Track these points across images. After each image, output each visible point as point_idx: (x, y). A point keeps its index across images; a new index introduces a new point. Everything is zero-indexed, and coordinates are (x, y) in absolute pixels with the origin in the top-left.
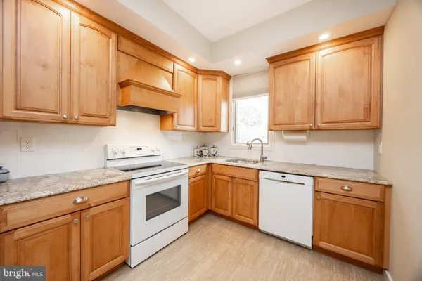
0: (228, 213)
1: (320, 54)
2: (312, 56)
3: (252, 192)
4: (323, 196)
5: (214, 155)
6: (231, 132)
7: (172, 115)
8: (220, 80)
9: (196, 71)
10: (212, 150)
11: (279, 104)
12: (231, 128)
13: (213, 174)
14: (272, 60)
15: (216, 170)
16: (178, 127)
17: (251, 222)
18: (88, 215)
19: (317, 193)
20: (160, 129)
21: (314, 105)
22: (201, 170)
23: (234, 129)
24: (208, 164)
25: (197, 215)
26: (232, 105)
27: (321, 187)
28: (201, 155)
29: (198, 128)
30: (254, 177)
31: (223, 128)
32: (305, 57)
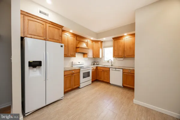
0: (102, 80)
1: (125, 38)
2: (124, 38)
3: (108, 74)
4: (125, 73)
5: (98, 65)
6: (103, 58)
7: (87, 54)
8: (99, 43)
9: (93, 41)
10: (97, 63)
11: (116, 50)
12: (103, 57)
13: (98, 69)
14: (114, 38)
15: (98, 68)
16: (88, 57)
17: (108, 81)
18: (74, 75)
19: (123, 73)
20: (84, 57)
21: (124, 51)
22: (95, 68)
23: (104, 57)
24: (96, 67)
25: (94, 80)
26: (103, 50)
27: (124, 71)
28: (94, 64)
29: (93, 57)
30: (109, 70)
31: (101, 57)
32: (122, 38)
